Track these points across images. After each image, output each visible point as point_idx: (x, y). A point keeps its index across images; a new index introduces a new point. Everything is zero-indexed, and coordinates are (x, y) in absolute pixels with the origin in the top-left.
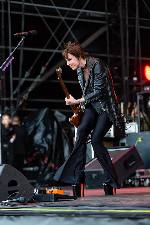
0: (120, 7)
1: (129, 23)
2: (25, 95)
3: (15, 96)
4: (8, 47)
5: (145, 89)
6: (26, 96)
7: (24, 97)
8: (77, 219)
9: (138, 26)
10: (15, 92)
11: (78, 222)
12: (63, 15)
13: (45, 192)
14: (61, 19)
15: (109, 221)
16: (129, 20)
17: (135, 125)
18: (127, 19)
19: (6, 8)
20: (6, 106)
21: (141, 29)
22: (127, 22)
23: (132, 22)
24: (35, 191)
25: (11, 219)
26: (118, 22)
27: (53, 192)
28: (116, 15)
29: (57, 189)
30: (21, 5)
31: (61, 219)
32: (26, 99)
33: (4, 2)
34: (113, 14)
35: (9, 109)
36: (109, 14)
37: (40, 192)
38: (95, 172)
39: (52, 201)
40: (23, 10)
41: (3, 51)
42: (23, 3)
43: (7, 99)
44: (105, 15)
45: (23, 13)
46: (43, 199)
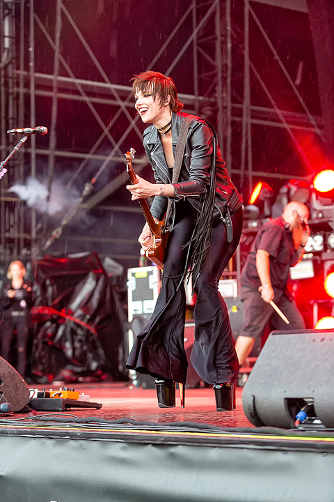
0: (219, 88)
1: (233, 115)
2: (56, 230)
3: (39, 232)
4: (29, 150)
5: (250, 225)
6: (57, 233)
7: (54, 233)
8: (73, 443)
9: (247, 120)
10: (39, 226)
11: (75, 449)
12: (123, 99)
13: (48, 395)
14: (119, 107)
15: (124, 448)
16: (233, 109)
17: (232, 284)
18: (229, 108)
19: (27, 85)
20: (25, 247)
21: (253, 126)
22: (229, 113)
23: (237, 112)
24: (32, 393)
26: (215, 112)
27: (62, 396)
28: (212, 100)
29: (68, 390)
30: (51, 81)
31: (49, 442)
32: (58, 236)
33: (24, 76)
34: (207, 99)
35: (29, 252)
36: (201, 98)
37: (40, 395)
39: (58, 411)
40: (55, 90)
41: (22, 157)
42: (56, 78)
43: (27, 236)
44: (193, 100)
45: (54, 95)
46: (45, 407)
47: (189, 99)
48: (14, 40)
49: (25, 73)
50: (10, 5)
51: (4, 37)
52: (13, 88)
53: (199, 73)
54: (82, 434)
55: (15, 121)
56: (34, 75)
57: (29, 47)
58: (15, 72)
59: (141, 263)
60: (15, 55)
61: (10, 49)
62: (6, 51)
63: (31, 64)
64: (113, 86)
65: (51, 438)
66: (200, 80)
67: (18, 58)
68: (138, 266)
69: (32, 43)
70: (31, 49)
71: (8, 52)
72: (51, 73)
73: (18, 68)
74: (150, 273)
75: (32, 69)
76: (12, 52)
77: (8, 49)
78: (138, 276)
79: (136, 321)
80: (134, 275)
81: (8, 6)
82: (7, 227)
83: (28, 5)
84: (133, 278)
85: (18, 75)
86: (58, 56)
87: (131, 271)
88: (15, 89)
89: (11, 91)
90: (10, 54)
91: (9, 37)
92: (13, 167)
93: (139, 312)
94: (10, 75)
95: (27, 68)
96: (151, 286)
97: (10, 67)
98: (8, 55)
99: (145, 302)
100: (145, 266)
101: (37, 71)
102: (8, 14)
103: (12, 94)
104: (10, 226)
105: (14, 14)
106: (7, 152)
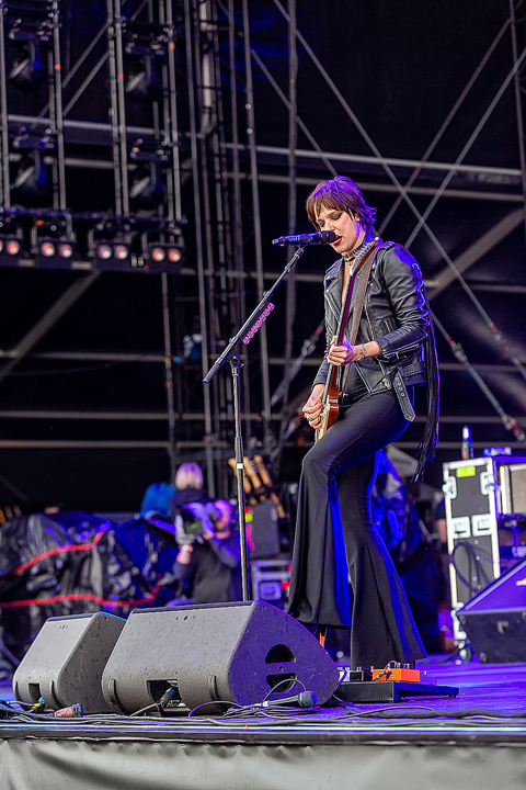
3: (276, 409)
4: (253, 275)
8: (461, 753)
10: (275, 399)
11: (465, 762)
12: (403, 182)
13: (369, 676)
14: (398, 194)
19: (245, 167)
20: (252, 436)
24: (342, 674)
25: (279, 756)
27: (392, 677)
29: (402, 667)
30: (285, 157)
31: (419, 753)
33: (240, 151)
35: (260, 444)
37: (354, 676)
38: (503, 617)
39: (388, 702)
40: (292, 172)
41: (241, 286)
42: (291, 152)
43: (256, 417)
44: (520, 177)
45: (290, 180)
46: (365, 696)
47: (511, 176)
48: (220, 93)
49: (241, 147)
50: (210, 36)
51: (203, 87)
52: (221, 172)
55: (228, 227)
56: (255, 149)
57: (246, 103)
58: (224, 145)
59: (465, 454)
60: (221, 118)
61: (214, 109)
62: (207, 111)
63: (250, 131)
64: (385, 162)
65: (420, 746)
67: (227, 122)
68: (459, 458)
69: (250, 97)
70: (249, 106)
71: (211, 113)
72: (286, 145)
73: (229, 139)
74: (481, 469)
75: (252, 140)
76: (217, 112)
77: (210, 108)
78: (460, 474)
79: (461, 549)
80: (453, 473)
81: (206, 37)
82: (223, 404)
83: (240, 34)
84: (453, 478)
85: (229, 151)
86: (293, 118)
87: (448, 466)
88: (225, 175)
89: (218, 176)
90: (214, 117)
91: (210, 88)
92: (228, 303)
93: (467, 535)
94: (216, 151)
95: (244, 139)
96: (484, 491)
97: (215, 137)
98: (210, 118)
99: (476, 518)
100: (470, 458)
101: (258, 143)
102: (207, 52)
103: (221, 181)
104: (227, 402)
105: (217, 48)
106: (217, 280)
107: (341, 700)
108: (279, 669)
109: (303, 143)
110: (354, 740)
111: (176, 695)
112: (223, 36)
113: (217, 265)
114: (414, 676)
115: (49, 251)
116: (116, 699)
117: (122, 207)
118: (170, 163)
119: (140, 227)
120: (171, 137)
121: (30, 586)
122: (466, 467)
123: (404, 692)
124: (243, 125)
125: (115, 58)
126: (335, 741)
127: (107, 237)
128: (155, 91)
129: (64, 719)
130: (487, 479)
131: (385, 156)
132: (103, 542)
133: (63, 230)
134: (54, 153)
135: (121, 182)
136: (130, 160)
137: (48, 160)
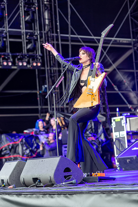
4: (60, 69)
8: (115, 195)
11: (116, 198)
13: (91, 175)
19: (57, 40)
24: (84, 175)
25: (67, 197)
27: (98, 175)
29: (100, 172)
30: (68, 37)
31: (104, 195)
33: (56, 36)
34: (137, 40)
36: (134, 40)
37: (87, 175)
38: (128, 158)
39: (97, 182)
40: (70, 41)
41: (57, 72)
42: (69, 36)
43: (62, 107)
44: (131, 41)
45: (70, 43)
46: (90, 180)
47: (129, 41)
48: (50, 20)
49: (56, 35)
50: (47, 5)
51: (46, 19)
53: (132, 28)
54: (119, 191)
55: (53, 56)
56: (60, 35)
57: (57, 23)
58: (52, 34)
60: (51, 27)
62: (47, 25)
63: (58, 30)
66: (133, 32)
67: (52, 28)
68: (116, 116)
69: (58, 21)
70: (58, 24)
71: (48, 26)
72: (68, 34)
73: (53, 33)
74: (122, 119)
75: (59, 33)
77: (48, 25)
78: (116, 121)
79: (117, 140)
80: (114, 120)
83: (55, 4)
84: (114, 122)
85: (53, 36)
86: (70, 26)
87: (113, 119)
88: (52, 42)
90: (49, 27)
91: (48, 19)
92: (54, 77)
93: (118, 137)
94: (50, 36)
95: (57, 32)
96: (123, 125)
97: (49, 32)
99: (121, 132)
100: (119, 116)
101: (61, 33)
102: (46, 9)
105: (49, 8)
106: (51, 70)
107: (84, 182)
108: (67, 174)
109: (73, 33)
110: (87, 192)
111: (40, 182)
112: (51, 5)
113: (51, 66)
114: (103, 175)
115: (5, 64)
116: (24, 183)
117: (25, 52)
118: (37, 40)
119: (29, 57)
120: (37, 32)
121: (3, 153)
122: (118, 119)
123: (101, 179)
124: (56, 29)
125: (22, 12)
126: (81, 193)
127: (21, 60)
128: (33, 20)
129: (10, 189)
130: (123, 121)
131: (95, 36)
132: (22, 141)
133: (9, 58)
134: (6, 38)
135: (24, 45)
136: (26, 39)
137: (5, 39)
